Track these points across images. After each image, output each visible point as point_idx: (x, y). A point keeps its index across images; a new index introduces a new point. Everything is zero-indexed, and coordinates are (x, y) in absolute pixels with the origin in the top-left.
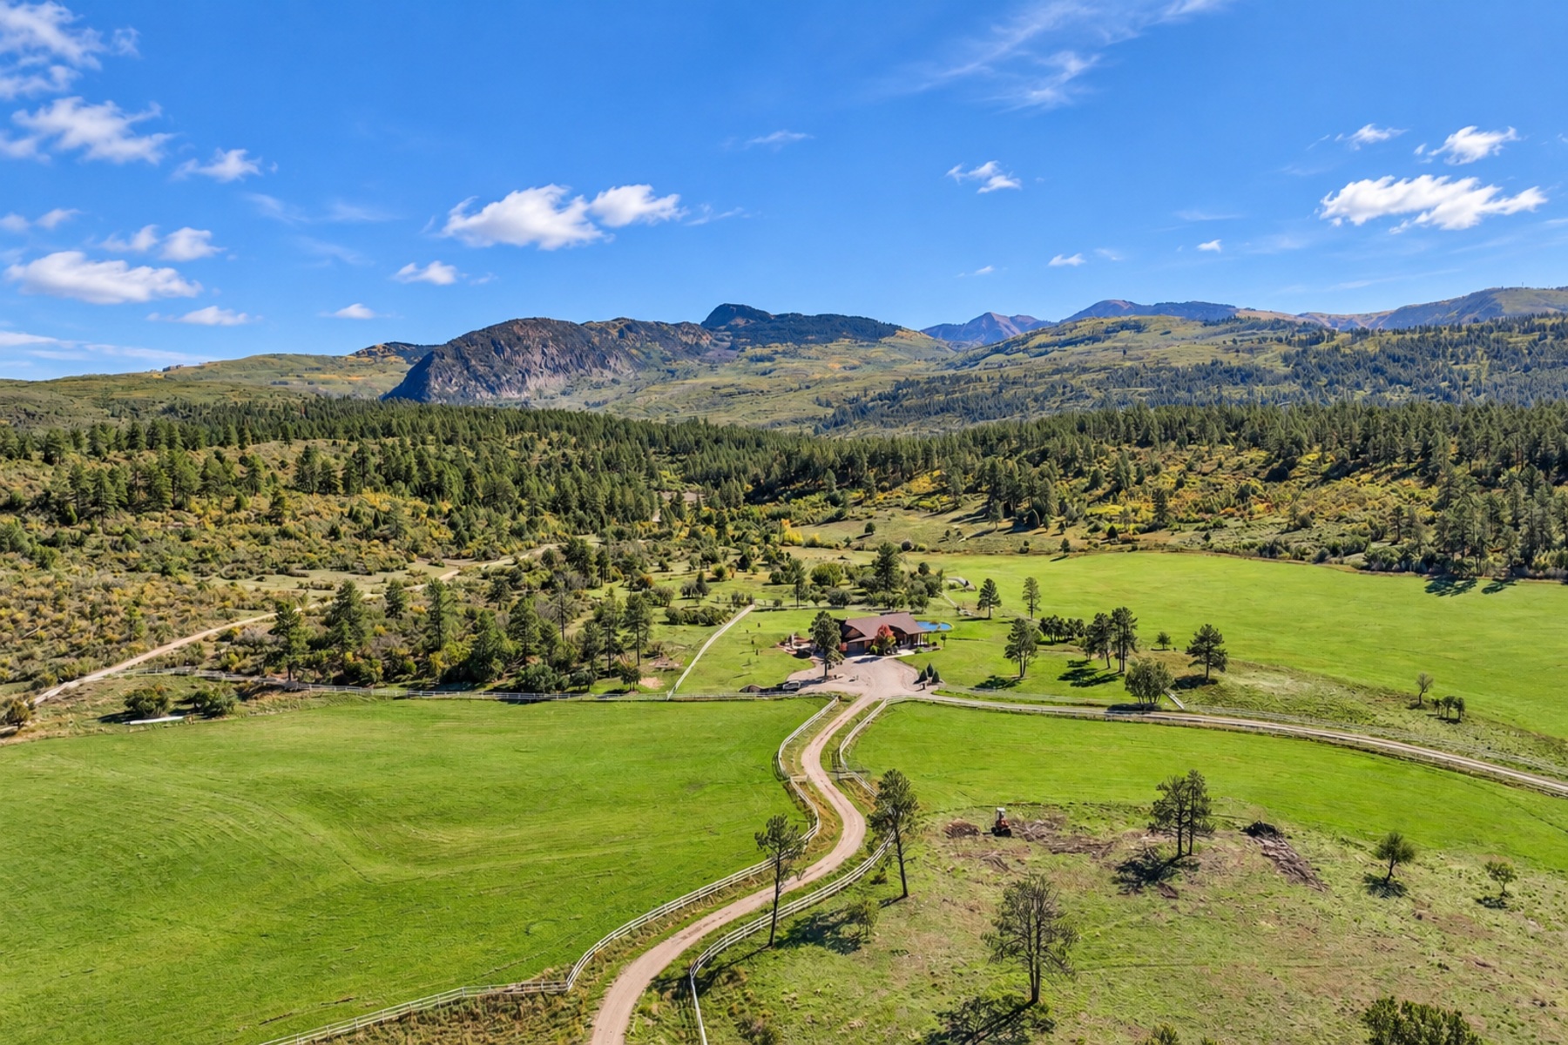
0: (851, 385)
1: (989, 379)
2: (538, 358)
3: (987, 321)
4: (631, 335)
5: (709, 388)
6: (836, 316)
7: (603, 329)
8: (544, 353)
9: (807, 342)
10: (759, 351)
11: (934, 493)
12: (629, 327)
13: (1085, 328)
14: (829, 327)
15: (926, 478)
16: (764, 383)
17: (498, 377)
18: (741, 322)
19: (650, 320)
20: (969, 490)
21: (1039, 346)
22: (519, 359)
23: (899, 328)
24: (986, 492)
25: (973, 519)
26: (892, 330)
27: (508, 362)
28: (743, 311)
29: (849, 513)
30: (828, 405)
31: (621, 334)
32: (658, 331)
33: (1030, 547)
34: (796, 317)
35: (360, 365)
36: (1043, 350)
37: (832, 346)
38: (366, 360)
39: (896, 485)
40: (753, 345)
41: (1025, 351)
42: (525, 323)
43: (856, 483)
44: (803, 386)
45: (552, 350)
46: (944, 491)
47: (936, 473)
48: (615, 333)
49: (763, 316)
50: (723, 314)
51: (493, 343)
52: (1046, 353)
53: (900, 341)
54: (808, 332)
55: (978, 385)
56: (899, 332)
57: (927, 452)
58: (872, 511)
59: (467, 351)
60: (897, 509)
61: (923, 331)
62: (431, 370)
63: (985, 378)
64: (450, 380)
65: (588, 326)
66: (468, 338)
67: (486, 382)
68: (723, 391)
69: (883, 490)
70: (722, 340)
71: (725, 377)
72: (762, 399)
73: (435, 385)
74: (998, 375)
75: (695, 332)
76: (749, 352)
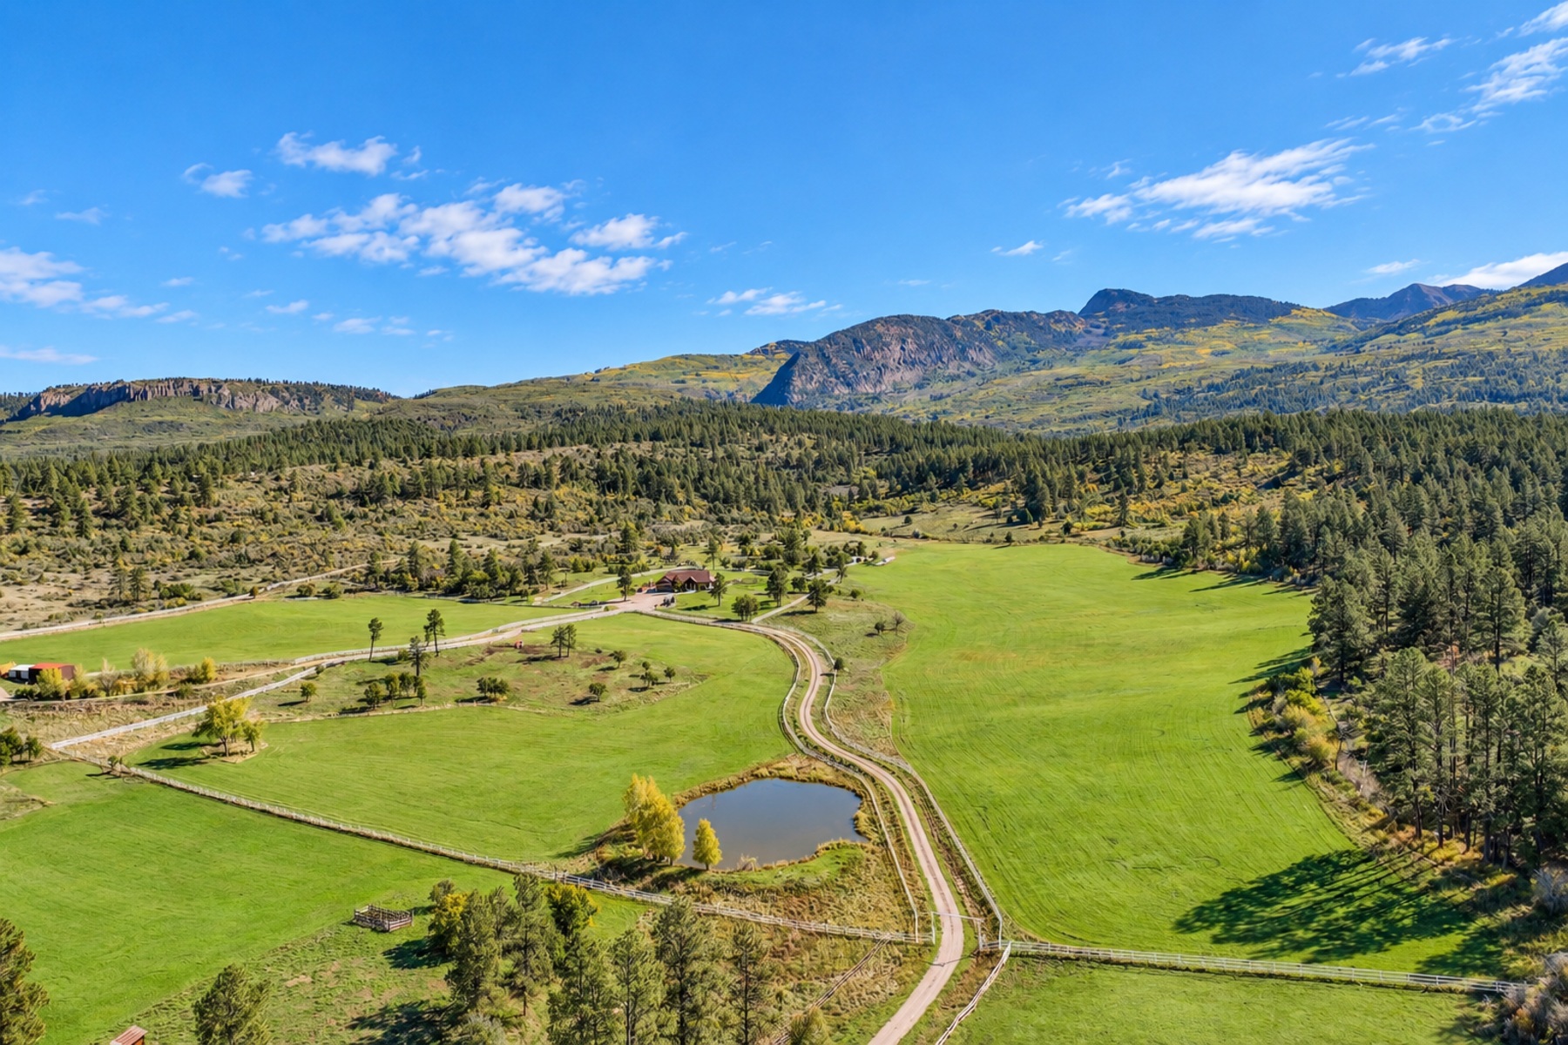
2: (896, 353)
4: (998, 327)
6: (1227, 296)
7: (969, 322)
8: (902, 348)
9: (1186, 326)
10: (1132, 337)
14: (1215, 309)
17: (856, 373)
18: (1120, 307)
21: (1438, 325)
22: (877, 355)
23: (1298, 307)
26: (1286, 309)
27: (868, 359)
28: (1125, 296)
30: (1152, 396)
31: (988, 327)
32: (1022, 320)
34: (1182, 300)
35: (752, 363)
36: (1445, 328)
37: (1213, 329)
38: (760, 357)
40: (1126, 331)
41: (1423, 330)
42: (887, 321)
45: (911, 346)
48: (980, 324)
49: (1145, 299)
50: (1105, 300)
51: (855, 341)
53: (1294, 321)
54: (1191, 315)
56: (1294, 312)
59: (830, 350)
61: (1326, 310)
62: (796, 369)
64: (812, 378)
65: (954, 320)
67: (845, 378)
70: (1097, 327)
72: (1098, 390)
73: (797, 382)
75: (1067, 319)
76: (1121, 338)
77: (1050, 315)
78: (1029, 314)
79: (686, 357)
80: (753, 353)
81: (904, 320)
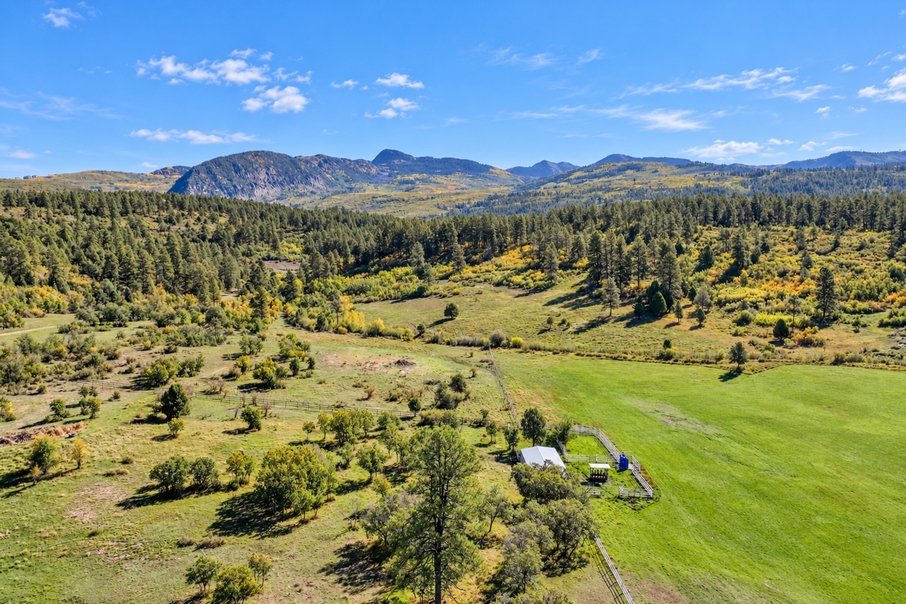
0: (460, 197)
1: (548, 194)
2: (263, 176)
3: (544, 165)
4: (326, 166)
5: (370, 197)
7: (307, 161)
8: (267, 173)
9: (436, 174)
10: (406, 178)
11: (526, 270)
12: (325, 161)
13: (606, 168)
14: (449, 166)
15: (516, 253)
16: (405, 195)
17: (235, 187)
18: (396, 161)
19: (339, 156)
20: (564, 266)
21: (576, 178)
22: (250, 176)
23: (492, 168)
24: (585, 269)
25: (573, 301)
26: (487, 168)
27: (243, 177)
29: (432, 289)
30: (445, 208)
31: (320, 165)
32: (342, 163)
33: (673, 350)
34: (429, 159)
35: (156, 179)
36: (580, 180)
37: (450, 176)
38: (160, 176)
39: (487, 258)
40: (402, 174)
41: (569, 181)
42: (256, 154)
43: (447, 257)
44: (430, 197)
45: (273, 171)
46: (537, 267)
47: (526, 248)
48: (316, 164)
49: (408, 157)
50: (387, 156)
51: (234, 165)
52: (583, 182)
53: (491, 174)
54: (436, 169)
55: (542, 197)
56: (491, 170)
57: (517, 225)
58: (458, 287)
59: (216, 170)
60: (487, 285)
61: (507, 170)
63: (546, 193)
64: (202, 188)
65: (299, 159)
66: (217, 162)
67: (227, 190)
68: (379, 199)
69: (473, 263)
70: (383, 171)
71: (382, 191)
72: (402, 204)
73: (193, 187)
74: (554, 192)
75: (367, 166)
76: (399, 178)
77: (357, 162)
78: (345, 160)
79: (102, 172)
80: (155, 173)
81: (269, 154)
